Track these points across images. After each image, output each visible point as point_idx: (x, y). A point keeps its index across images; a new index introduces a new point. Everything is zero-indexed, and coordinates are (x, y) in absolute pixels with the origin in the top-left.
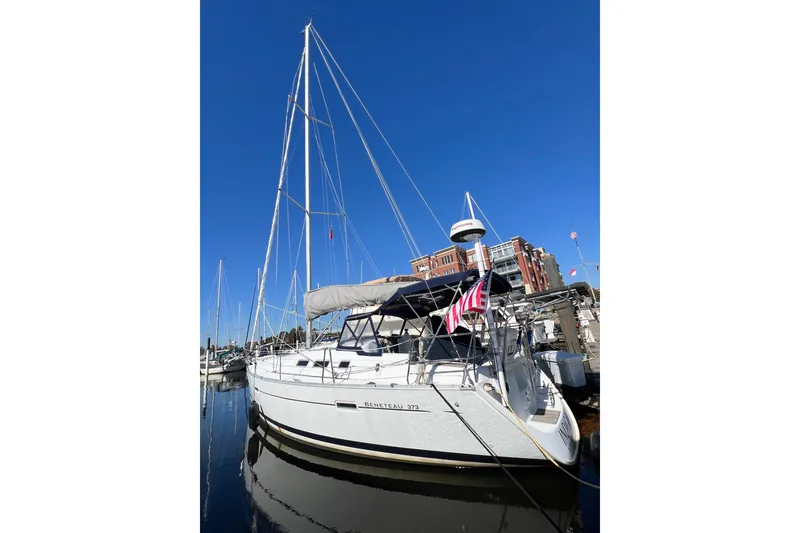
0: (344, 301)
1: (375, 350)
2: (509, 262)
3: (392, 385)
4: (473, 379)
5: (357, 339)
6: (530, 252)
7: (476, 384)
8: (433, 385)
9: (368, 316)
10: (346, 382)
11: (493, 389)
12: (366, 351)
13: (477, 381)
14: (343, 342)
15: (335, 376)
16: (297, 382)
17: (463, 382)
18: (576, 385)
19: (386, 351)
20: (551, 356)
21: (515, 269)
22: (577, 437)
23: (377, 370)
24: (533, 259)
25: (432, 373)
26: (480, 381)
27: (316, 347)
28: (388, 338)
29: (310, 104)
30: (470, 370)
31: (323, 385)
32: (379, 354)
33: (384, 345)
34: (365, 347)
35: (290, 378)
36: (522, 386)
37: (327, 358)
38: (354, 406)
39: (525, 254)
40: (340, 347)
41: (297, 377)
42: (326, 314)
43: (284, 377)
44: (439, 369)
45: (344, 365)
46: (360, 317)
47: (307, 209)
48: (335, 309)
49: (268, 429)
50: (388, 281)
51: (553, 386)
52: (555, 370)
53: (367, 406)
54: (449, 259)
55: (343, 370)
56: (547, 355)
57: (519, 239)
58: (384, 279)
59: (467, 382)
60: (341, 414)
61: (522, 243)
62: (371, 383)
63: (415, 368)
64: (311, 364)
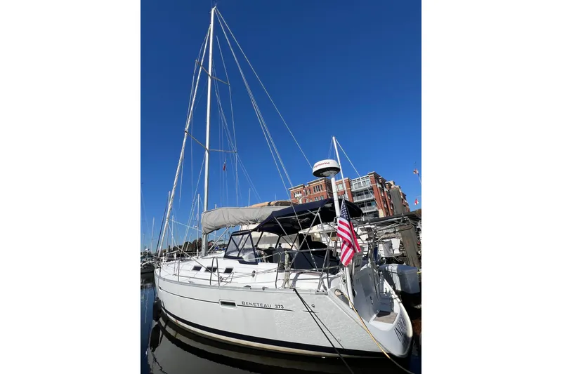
0: (232, 219)
1: (253, 259)
2: (366, 192)
3: (263, 289)
4: (326, 285)
5: (240, 251)
6: (383, 184)
7: (328, 290)
8: (295, 290)
9: (249, 232)
10: (229, 285)
11: (342, 294)
12: (247, 260)
13: (329, 288)
14: (229, 253)
15: (220, 279)
16: (191, 284)
17: (319, 288)
18: (411, 292)
19: (262, 261)
20: (393, 268)
21: (372, 197)
22: (410, 334)
23: (253, 276)
24: (385, 190)
25: (295, 280)
26: (332, 287)
27: (209, 256)
28: (265, 251)
29: (212, 67)
30: (324, 278)
31: (210, 287)
32: (256, 263)
33: (261, 256)
34: (245, 257)
35: (186, 280)
36: (367, 292)
37: (215, 265)
38: (233, 304)
39: (379, 186)
40: (226, 257)
41: (191, 280)
42: (218, 229)
43: (181, 279)
44: (301, 276)
45: (229, 271)
46: (243, 233)
47: (207, 147)
48: (225, 226)
49: (168, 321)
50: (269, 205)
51: (394, 292)
52: (396, 279)
53: (244, 305)
54: (318, 188)
55: (227, 275)
56: (390, 267)
57: (374, 174)
58: (267, 203)
59: (322, 288)
60: (223, 310)
61: (376, 177)
62: (247, 286)
63: (282, 275)
64: (203, 269)
